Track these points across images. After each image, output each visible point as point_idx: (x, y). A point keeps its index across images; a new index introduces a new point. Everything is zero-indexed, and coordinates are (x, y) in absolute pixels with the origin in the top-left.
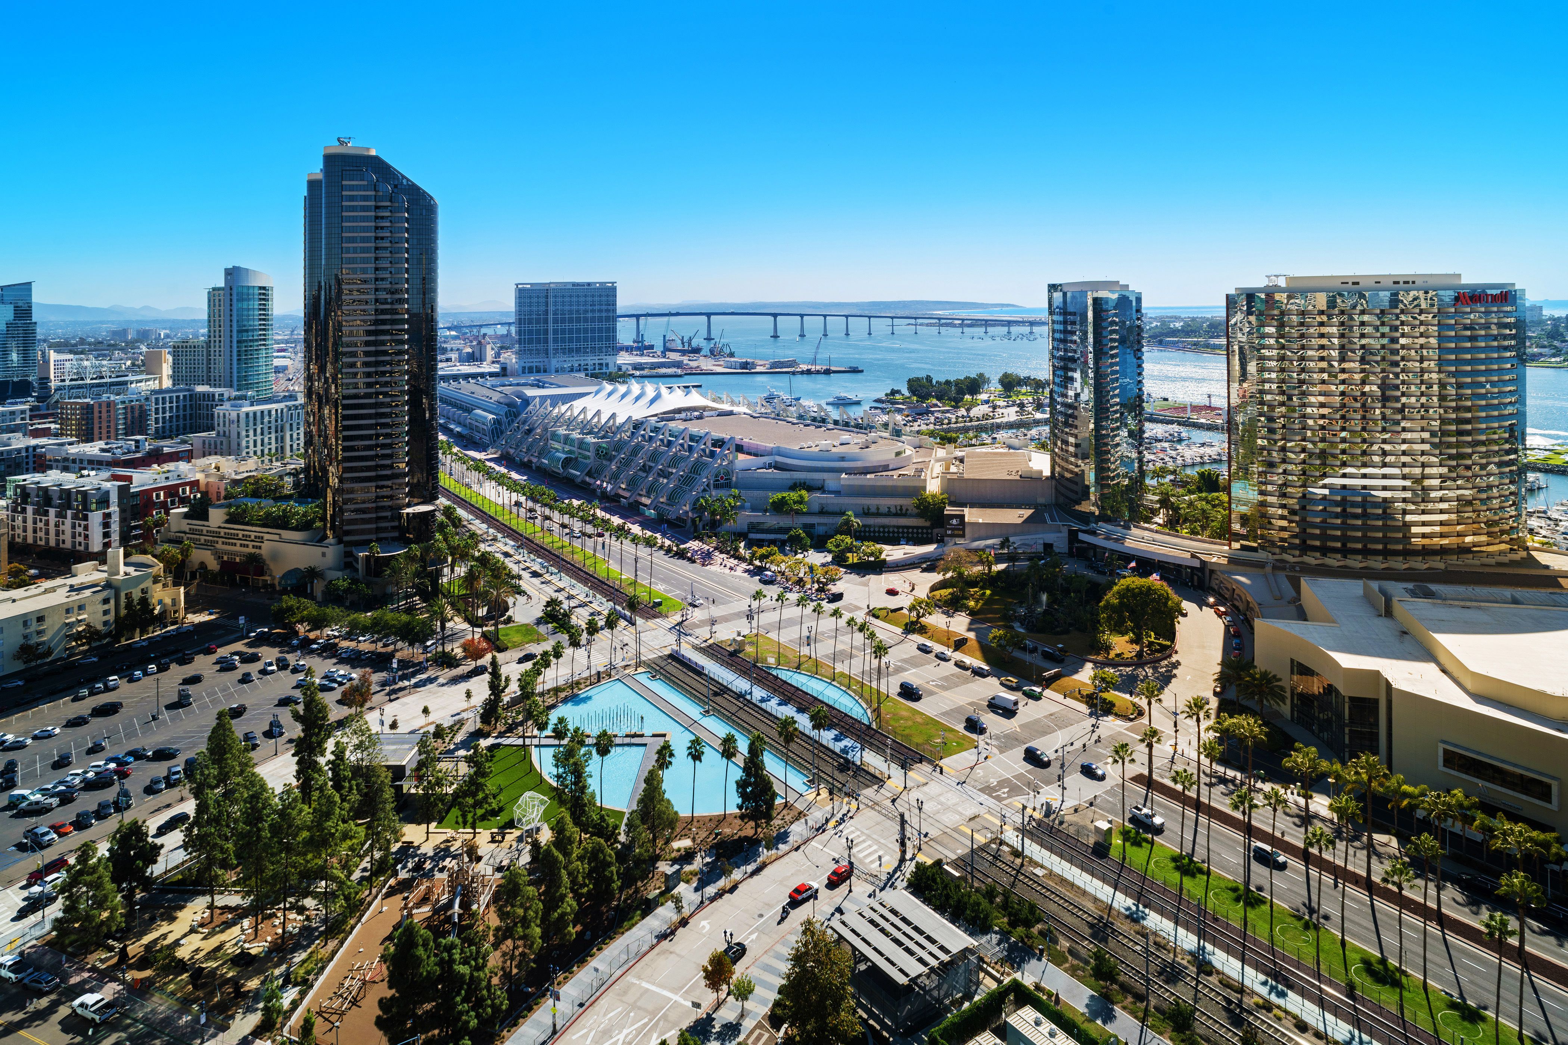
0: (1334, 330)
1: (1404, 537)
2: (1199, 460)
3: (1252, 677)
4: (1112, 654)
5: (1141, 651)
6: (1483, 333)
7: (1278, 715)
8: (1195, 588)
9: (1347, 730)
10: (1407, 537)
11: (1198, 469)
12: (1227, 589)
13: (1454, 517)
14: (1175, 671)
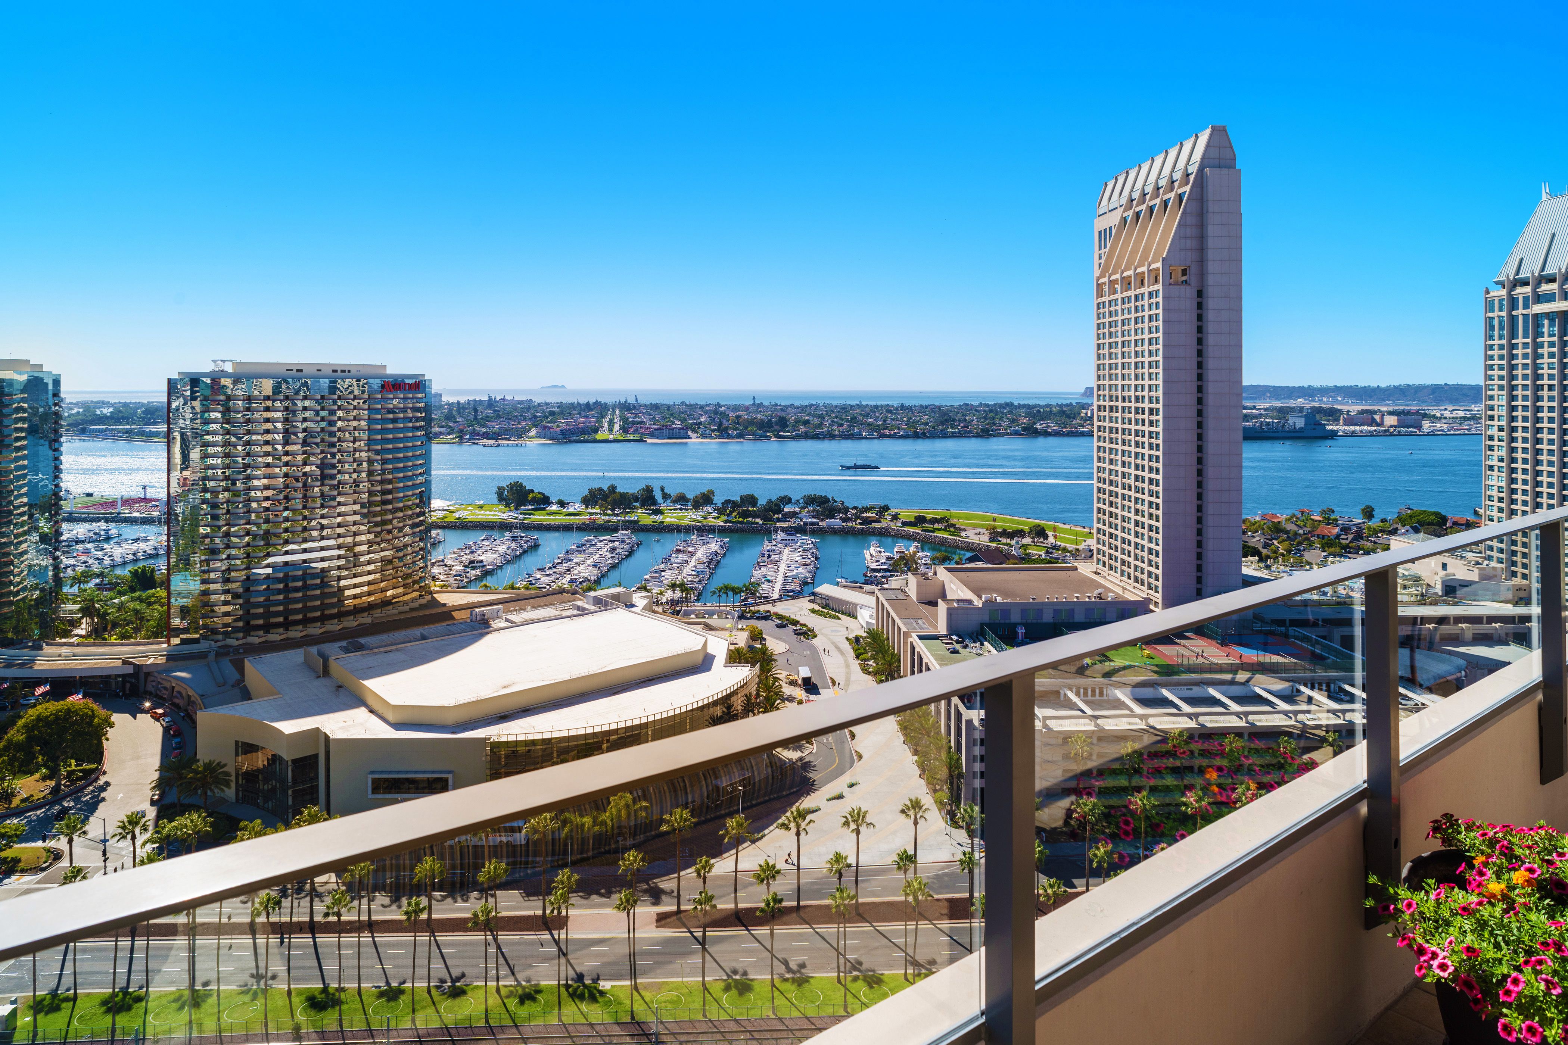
0: (278, 415)
1: (339, 601)
2: (131, 557)
3: (196, 772)
4: (16, 802)
5: (58, 785)
6: (401, 415)
7: (223, 801)
8: (127, 696)
9: (290, 792)
10: (341, 601)
11: (130, 568)
12: (166, 688)
13: (378, 576)
14: (102, 795)
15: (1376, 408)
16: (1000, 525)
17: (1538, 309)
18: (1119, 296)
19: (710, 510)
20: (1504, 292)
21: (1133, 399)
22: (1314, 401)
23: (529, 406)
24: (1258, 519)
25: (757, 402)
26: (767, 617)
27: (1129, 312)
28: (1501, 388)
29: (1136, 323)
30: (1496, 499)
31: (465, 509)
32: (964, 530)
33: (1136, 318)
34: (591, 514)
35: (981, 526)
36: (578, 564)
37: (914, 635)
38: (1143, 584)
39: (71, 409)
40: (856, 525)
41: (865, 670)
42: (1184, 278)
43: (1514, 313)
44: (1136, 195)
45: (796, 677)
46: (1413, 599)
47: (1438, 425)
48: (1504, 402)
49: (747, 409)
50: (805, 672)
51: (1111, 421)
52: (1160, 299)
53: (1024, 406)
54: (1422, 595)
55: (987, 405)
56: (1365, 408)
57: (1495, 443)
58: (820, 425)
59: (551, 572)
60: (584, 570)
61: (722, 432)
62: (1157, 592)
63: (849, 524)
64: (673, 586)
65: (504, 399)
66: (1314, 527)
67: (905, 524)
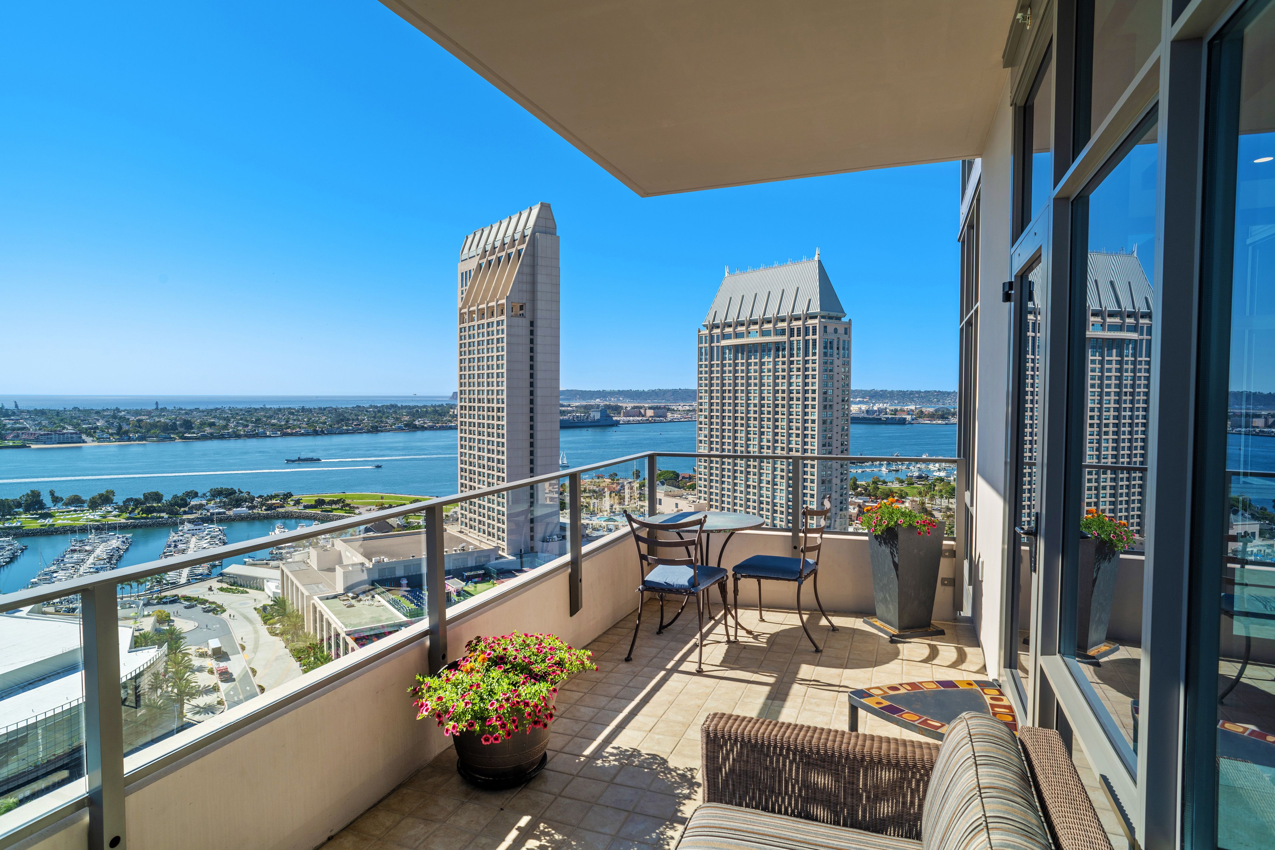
16: (387, 502)
18: (475, 323)
19: (110, 509)
21: (486, 401)
25: (160, 407)
27: (483, 336)
29: (488, 344)
32: (358, 508)
33: (488, 340)
35: (370, 507)
37: (316, 598)
38: (494, 536)
40: (264, 510)
41: (272, 634)
42: (521, 312)
44: (489, 248)
49: (149, 414)
51: (470, 418)
52: (505, 327)
53: (406, 407)
55: (376, 407)
58: (226, 427)
62: (503, 541)
63: (257, 510)
67: (306, 507)
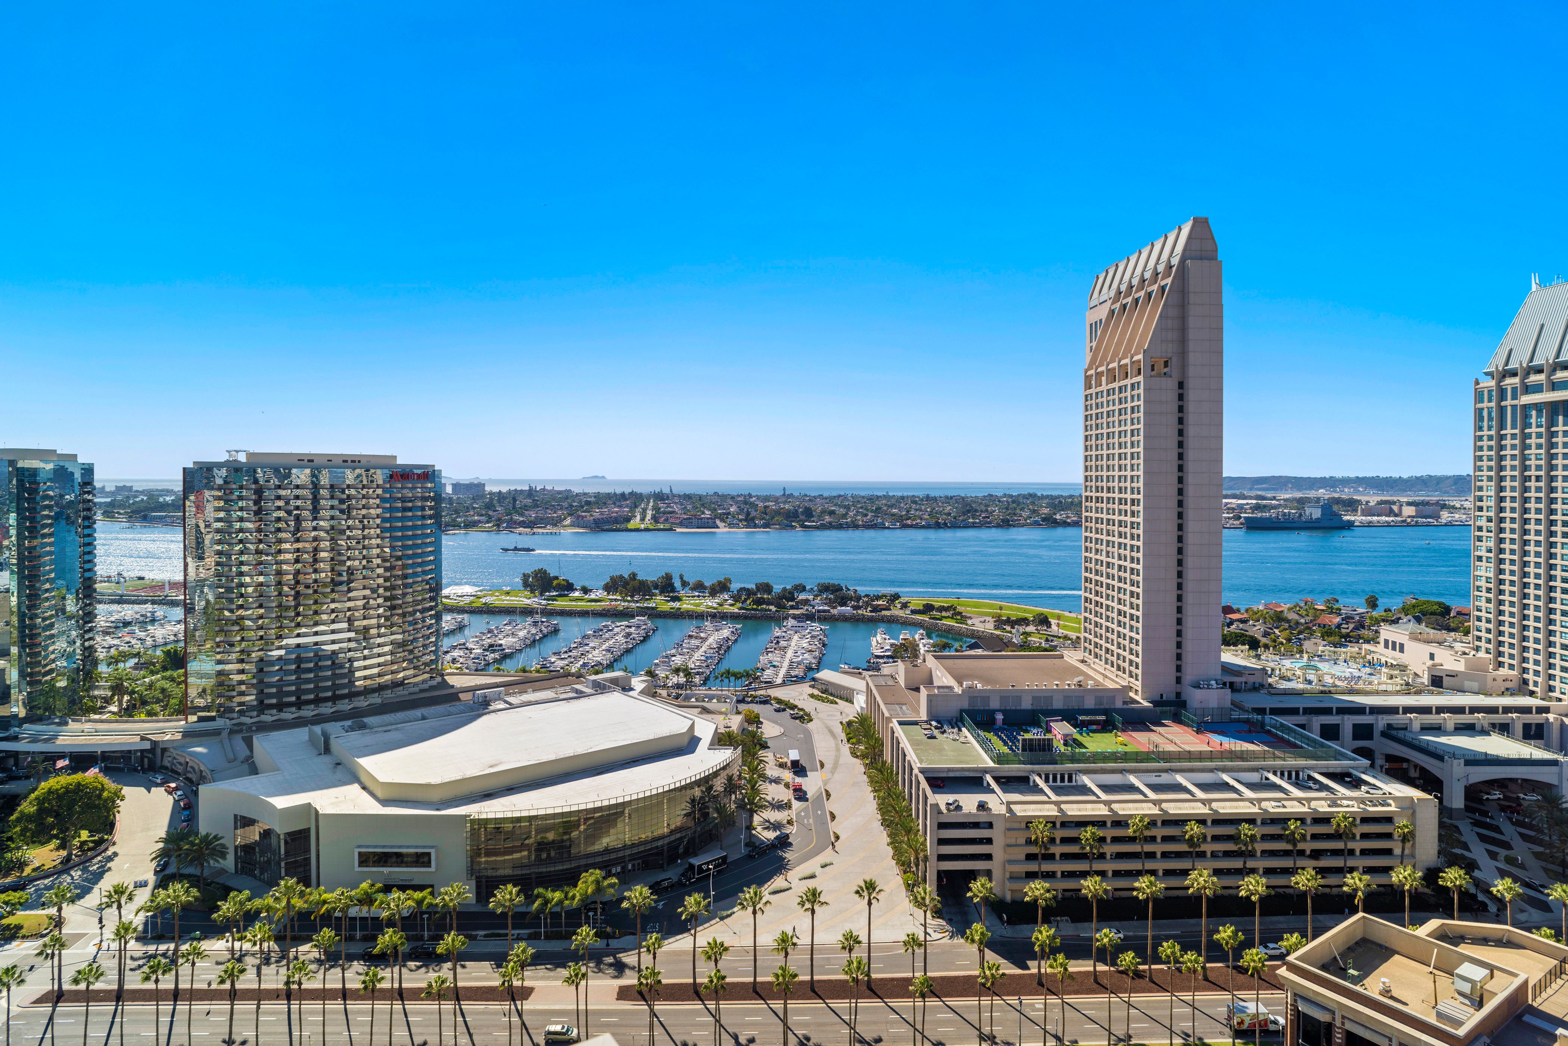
1: (350, 681)
4: (28, 870)
5: (70, 855)
6: (410, 504)
7: (223, 871)
8: (144, 770)
12: (180, 764)
13: (389, 658)
14: (109, 865)
15: (1395, 499)
16: (1005, 614)
17: (1526, 399)
18: (1104, 387)
19: (726, 597)
20: (1493, 383)
21: (1116, 490)
22: (1335, 492)
23: (567, 495)
24: (1261, 608)
26: (766, 701)
27: (1114, 405)
28: (1490, 479)
29: (1120, 414)
30: (1484, 589)
31: (492, 595)
32: (970, 618)
33: (1120, 410)
34: (611, 600)
35: (987, 614)
36: (594, 648)
37: (894, 720)
38: (1124, 672)
39: (136, 497)
40: (867, 613)
41: (854, 754)
42: (1166, 370)
43: (1503, 404)
44: (1124, 287)
45: (785, 760)
46: (1398, 688)
47: (1457, 516)
48: (1492, 493)
49: (776, 500)
50: (794, 755)
51: (1097, 512)
52: (1141, 391)
53: (1047, 497)
54: (1407, 684)
55: (1011, 496)
56: (1384, 498)
57: (1484, 533)
58: (845, 516)
59: (566, 656)
60: (597, 655)
61: (750, 521)
62: (1137, 680)
63: (860, 612)
64: (677, 671)
65: (544, 489)
66: (1316, 617)
67: (914, 612)
